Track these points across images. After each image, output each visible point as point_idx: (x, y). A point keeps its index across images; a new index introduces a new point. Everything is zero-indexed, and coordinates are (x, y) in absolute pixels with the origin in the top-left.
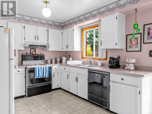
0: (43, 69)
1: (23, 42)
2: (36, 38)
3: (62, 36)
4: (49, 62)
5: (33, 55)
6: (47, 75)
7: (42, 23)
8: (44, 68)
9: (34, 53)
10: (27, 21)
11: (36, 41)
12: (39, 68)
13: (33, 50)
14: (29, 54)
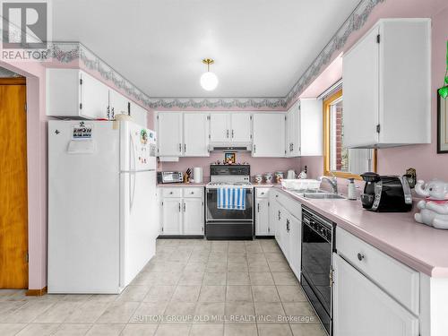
0: (234, 193)
1: (207, 144)
2: (230, 133)
3: (286, 124)
4: (259, 179)
5: (230, 165)
6: (240, 205)
7: (240, 105)
8: (234, 190)
9: (230, 162)
10: (212, 106)
11: (229, 140)
12: (224, 190)
13: (230, 157)
14: (222, 163)
